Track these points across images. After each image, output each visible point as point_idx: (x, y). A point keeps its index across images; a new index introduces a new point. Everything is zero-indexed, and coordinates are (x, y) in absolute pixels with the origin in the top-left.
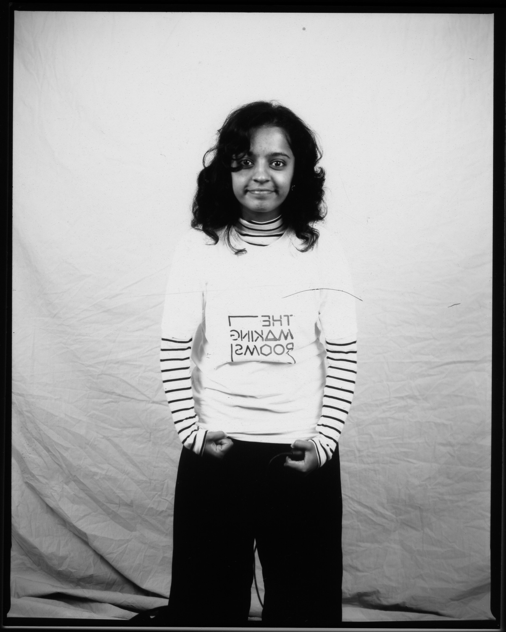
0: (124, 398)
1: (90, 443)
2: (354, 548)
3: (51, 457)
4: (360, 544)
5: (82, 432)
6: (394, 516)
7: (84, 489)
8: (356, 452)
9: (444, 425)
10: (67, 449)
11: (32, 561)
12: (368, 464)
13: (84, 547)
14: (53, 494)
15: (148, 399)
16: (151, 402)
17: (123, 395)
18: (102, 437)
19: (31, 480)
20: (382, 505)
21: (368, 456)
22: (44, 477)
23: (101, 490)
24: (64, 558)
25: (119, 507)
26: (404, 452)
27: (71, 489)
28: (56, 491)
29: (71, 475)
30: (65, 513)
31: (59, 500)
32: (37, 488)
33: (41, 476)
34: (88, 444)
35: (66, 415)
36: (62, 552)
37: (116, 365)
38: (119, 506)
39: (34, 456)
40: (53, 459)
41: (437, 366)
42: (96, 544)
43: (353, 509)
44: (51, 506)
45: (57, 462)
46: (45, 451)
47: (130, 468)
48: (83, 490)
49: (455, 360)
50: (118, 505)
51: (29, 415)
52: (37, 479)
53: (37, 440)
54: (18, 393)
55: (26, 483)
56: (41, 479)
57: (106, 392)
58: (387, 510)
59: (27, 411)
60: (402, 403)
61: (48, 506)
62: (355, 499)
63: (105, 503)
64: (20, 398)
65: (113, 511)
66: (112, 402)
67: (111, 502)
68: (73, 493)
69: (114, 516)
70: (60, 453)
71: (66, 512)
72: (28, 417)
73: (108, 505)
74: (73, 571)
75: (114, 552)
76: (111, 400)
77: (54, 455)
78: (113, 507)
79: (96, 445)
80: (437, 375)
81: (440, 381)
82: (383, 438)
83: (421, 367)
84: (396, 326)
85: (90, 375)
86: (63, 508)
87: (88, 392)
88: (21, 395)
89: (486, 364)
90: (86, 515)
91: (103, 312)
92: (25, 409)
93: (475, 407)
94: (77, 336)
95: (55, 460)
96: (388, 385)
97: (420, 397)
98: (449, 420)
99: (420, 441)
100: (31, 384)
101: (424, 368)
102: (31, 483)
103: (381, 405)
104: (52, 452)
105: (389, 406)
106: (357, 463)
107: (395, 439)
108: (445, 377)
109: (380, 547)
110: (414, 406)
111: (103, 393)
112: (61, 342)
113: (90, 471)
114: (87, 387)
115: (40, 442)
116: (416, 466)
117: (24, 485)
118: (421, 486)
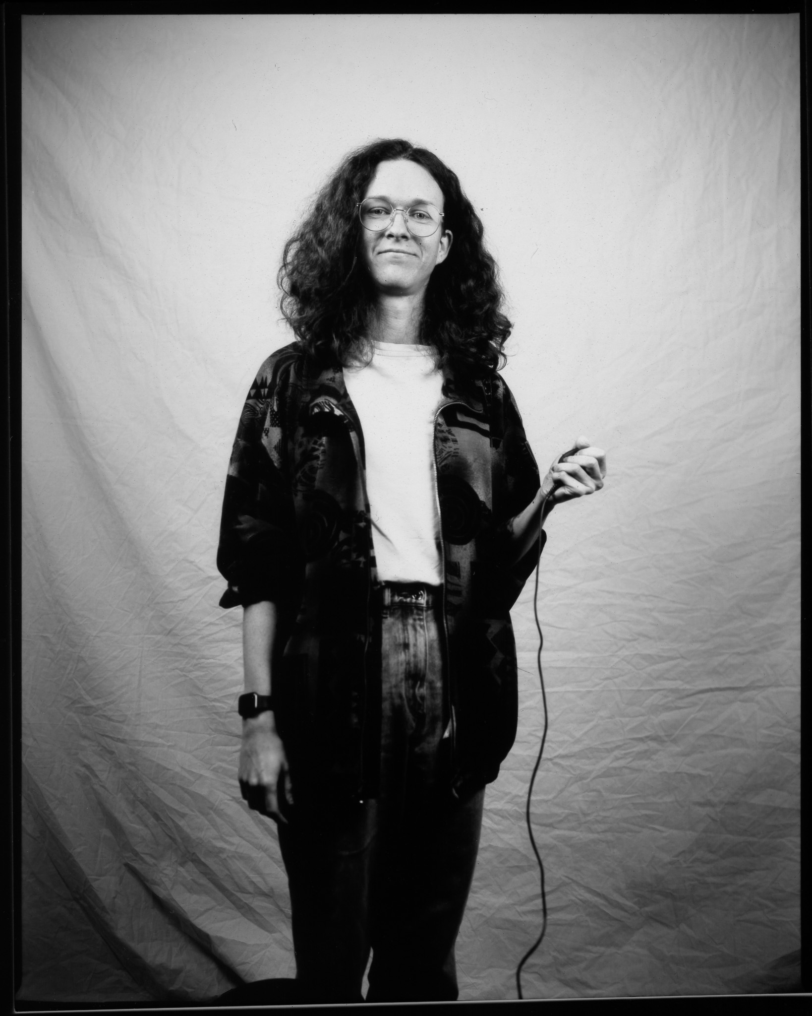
1: (215, 807)
2: (581, 954)
3: (161, 828)
4: (590, 947)
5: (204, 792)
6: (636, 908)
7: (207, 872)
8: (581, 816)
9: (700, 776)
10: (183, 816)
11: (131, 978)
12: (598, 833)
13: (204, 959)
14: (164, 879)
18: (231, 798)
19: (134, 860)
20: (618, 890)
21: (598, 822)
22: (151, 856)
23: (229, 873)
24: (177, 972)
25: (254, 897)
26: (646, 815)
27: (188, 873)
28: (167, 875)
29: (189, 852)
30: (181, 907)
31: (172, 889)
32: (142, 872)
33: (147, 854)
34: (211, 808)
35: (182, 768)
36: (175, 962)
39: (138, 827)
40: (164, 831)
41: (688, 696)
42: (222, 950)
43: (582, 898)
44: (161, 896)
45: (169, 834)
46: (152, 819)
47: (268, 842)
48: (205, 874)
49: (713, 686)
50: (253, 895)
51: (133, 768)
52: (142, 859)
53: (142, 803)
54: (119, 739)
55: (127, 865)
56: (148, 859)
58: (627, 898)
59: (130, 764)
60: (641, 747)
61: (154, 897)
62: (582, 883)
63: (235, 893)
64: (121, 745)
65: (246, 903)
67: (243, 890)
68: (191, 878)
69: (247, 911)
70: (173, 821)
71: (182, 905)
72: (130, 771)
73: (239, 895)
74: (189, 990)
75: (247, 961)
77: (165, 825)
78: (245, 898)
79: (222, 810)
80: (690, 707)
81: (692, 716)
82: (616, 796)
83: (666, 696)
84: (629, 641)
85: (216, 713)
86: (177, 899)
87: (212, 736)
88: (123, 741)
89: (755, 692)
90: (209, 909)
91: (234, 626)
92: (128, 761)
93: (741, 751)
94: (199, 658)
95: (166, 831)
96: (621, 721)
97: (666, 739)
98: (707, 770)
99: (668, 799)
100: (136, 725)
101: (670, 699)
102: (133, 864)
103: (612, 750)
104: (162, 820)
105: (623, 752)
106: (581, 831)
107: (632, 797)
108: (699, 710)
109: (619, 952)
110: (658, 751)
111: (230, 737)
112: (177, 669)
113: (215, 847)
114: (212, 729)
115: (147, 806)
116: (664, 835)
117: (124, 867)
118: (671, 863)
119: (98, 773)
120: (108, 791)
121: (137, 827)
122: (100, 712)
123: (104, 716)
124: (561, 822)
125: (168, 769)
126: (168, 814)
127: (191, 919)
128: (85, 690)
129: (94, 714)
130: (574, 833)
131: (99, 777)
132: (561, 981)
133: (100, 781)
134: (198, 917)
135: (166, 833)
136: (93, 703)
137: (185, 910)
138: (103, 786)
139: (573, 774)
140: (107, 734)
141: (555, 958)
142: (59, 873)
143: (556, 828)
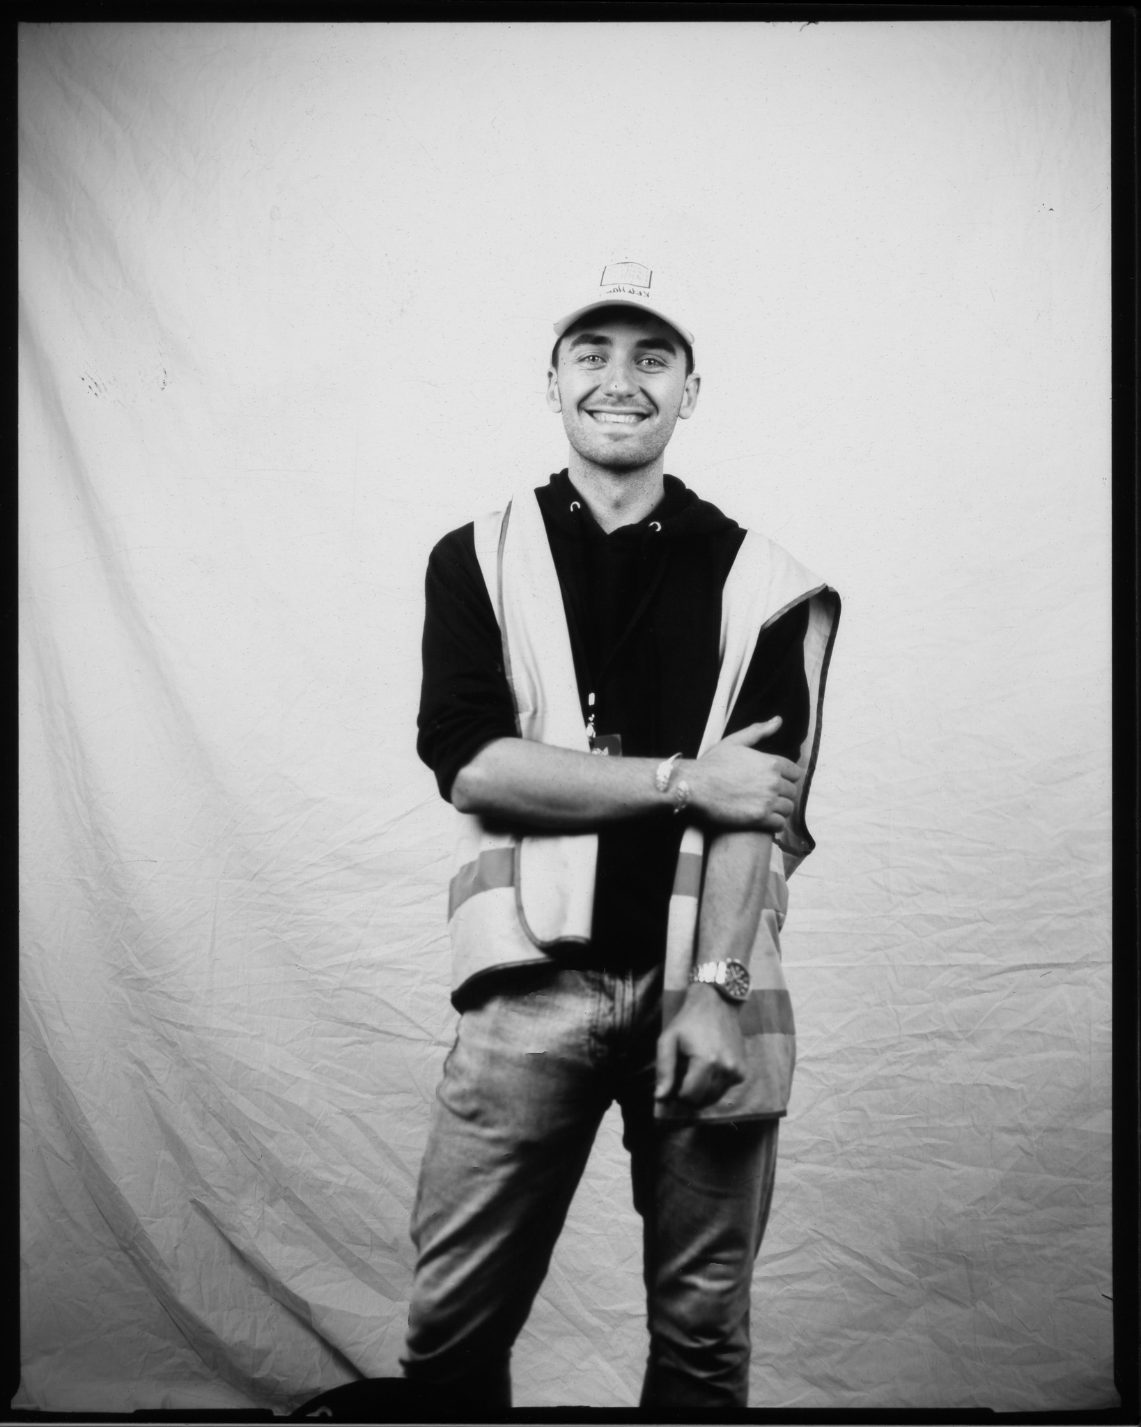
0: (383, 1035)
1: (317, 1123)
2: (835, 1341)
3: (241, 1151)
4: (847, 1331)
5: (302, 1101)
6: (914, 1276)
7: (306, 1215)
8: (836, 1145)
9: (1009, 1090)
10: (272, 1134)
11: (201, 1360)
12: (861, 1169)
13: (303, 1335)
14: (245, 1223)
15: (428, 1037)
16: (434, 1042)
17: (381, 1028)
18: (340, 1111)
19: (203, 1196)
20: (889, 1252)
21: (860, 1153)
22: (227, 1189)
23: (336, 1216)
24: (263, 1354)
25: (371, 1251)
26: (930, 1145)
27: (278, 1214)
28: (250, 1217)
29: (280, 1185)
30: (269, 1264)
31: (256, 1236)
32: (215, 1213)
33: (223, 1188)
34: (312, 1125)
35: (271, 1067)
36: (261, 1341)
37: (368, 972)
38: (372, 1248)
40: (245, 1155)
41: (992, 975)
42: (327, 1325)
43: (835, 1261)
44: (241, 1248)
45: (253, 1160)
46: (229, 1139)
47: (391, 1173)
48: (302, 1217)
49: (1028, 962)
50: (370, 1248)
51: (202, 1067)
52: (215, 1194)
53: (215, 1116)
54: (182, 1025)
55: (194, 1202)
56: (222, 1194)
57: (347, 1023)
58: (900, 1263)
59: (198, 1060)
60: (925, 1047)
61: (233, 1248)
62: (837, 1240)
63: (344, 1244)
64: (187, 1034)
65: (360, 1259)
66: (360, 1042)
67: (357, 1241)
68: (283, 1222)
69: (361, 1269)
70: (258, 1142)
71: (270, 1261)
72: (198, 1070)
73: (350, 1247)
74: (281, 1379)
75: (361, 1340)
76: (356, 1038)
77: (247, 1147)
78: (359, 1252)
79: (327, 1127)
80: (994, 991)
81: (999, 1004)
82: (887, 1117)
83: (961, 976)
84: (908, 895)
85: (319, 991)
86: (263, 1252)
87: (315, 1023)
88: (189, 1028)
89: (1088, 971)
90: (308, 1267)
91: (345, 869)
92: (195, 1056)
93: (1068, 1054)
94: (295, 914)
95: (249, 1156)
96: (895, 1011)
97: (960, 1036)
98: (1018, 1081)
99: (962, 1123)
100: (208, 1006)
101: (966, 979)
102: (202, 1201)
103: (883, 1051)
104: (244, 1142)
105: (899, 1054)
106: (836, 1166)
107: (913, 1118)
108: (1008, 996)
109: (889, 1339)
110: (948, 1053)
111: (341, 1025)
112: (265, 927)
113: (317, 1179)
114: (312, 1013)
115: (221, 1121)
116: (956, 1173)
117: (189, 1204)
118: (966, 1214)
119: (154, 1072)
120: (167, 1098)
121: (208, 1149)
122: (157, 987)
123: (162, 992)
124: (807, 1152)
125: (251, 1069)
126: (251, 1131)
127: (284, 1280)
128: (136, 956)
129: (149, 989)
130: (827, 1169)
131: (156, 1078)
132: (805, 1378)
133: (158, 1084)
134: (292, 1277)
135: (249, 1159)
136: (147, 974)
137: (275, 1267)
138: (161, 1092)
139: (827, 1086)
140: (167, 1018)
141: (797, 1345)
142: (100, 1211)
143: (798, 1161)
